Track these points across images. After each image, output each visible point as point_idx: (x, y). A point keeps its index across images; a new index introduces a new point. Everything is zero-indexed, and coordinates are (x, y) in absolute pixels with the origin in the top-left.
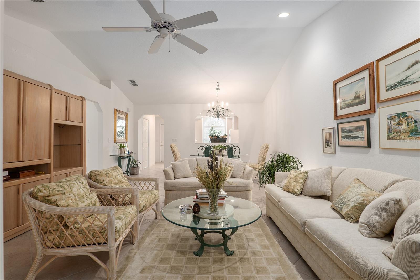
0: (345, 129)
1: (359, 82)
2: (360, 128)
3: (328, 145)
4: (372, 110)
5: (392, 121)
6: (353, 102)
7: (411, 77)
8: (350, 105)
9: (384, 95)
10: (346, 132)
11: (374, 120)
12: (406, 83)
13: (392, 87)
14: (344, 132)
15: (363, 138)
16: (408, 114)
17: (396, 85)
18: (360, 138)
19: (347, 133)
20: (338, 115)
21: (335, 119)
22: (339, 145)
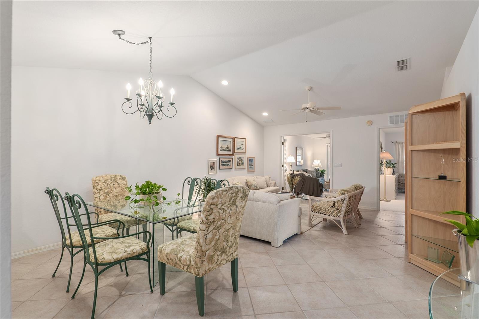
1: (229, 142)
2: (230, 161)
3: (212, 170)
4: (233, 155)
5: (238, 160)
6: (226, 149)
8: (224, 150)
9: (236, 151)
12: (241, 149)
13: (238, 149)
14: (222, 162)
16: (242, 158)
18: (229, 165)
19: (224, 163)
20: (219, 153)
21: (217, 155)
22: (219, 169)
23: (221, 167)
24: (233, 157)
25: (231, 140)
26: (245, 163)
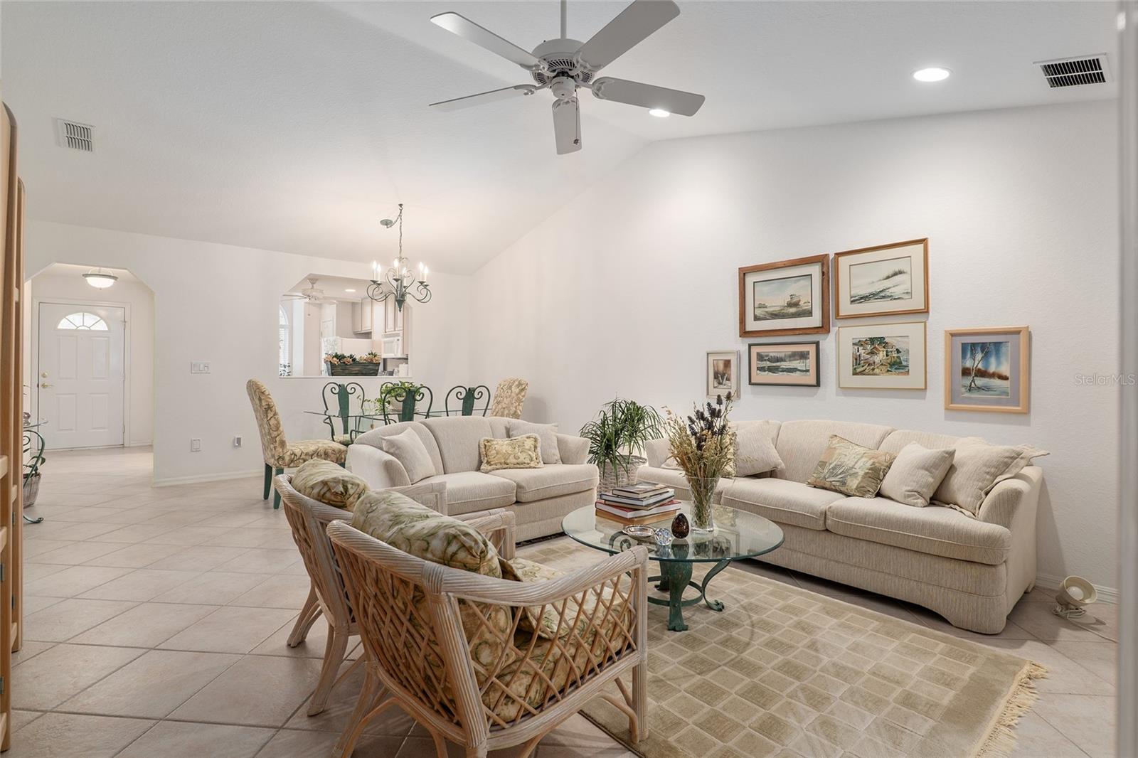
0: (767, 356)
1: (799, 280)
2: (803, 356)
3: (720, 383)
4: (824, 328)
5: (860, 348)
6: (785, 311)
7: (890, 290)
8: (775, 316)
9: (846, 308)
10: (769, 360)
11: (828, 343)
12: (884, 297)
13: (861, 298)
14: (765, 360)
15: (808, 371)
16: (886, 340)
17: (867, 297)
18: (799, 370)
19: (771, 362)
20: (747, 330)
21: (739, 336)
22: (750, 383)
23: (760, 377)
24: (827, 338)
25: (814, 270)
26: (914, 363)
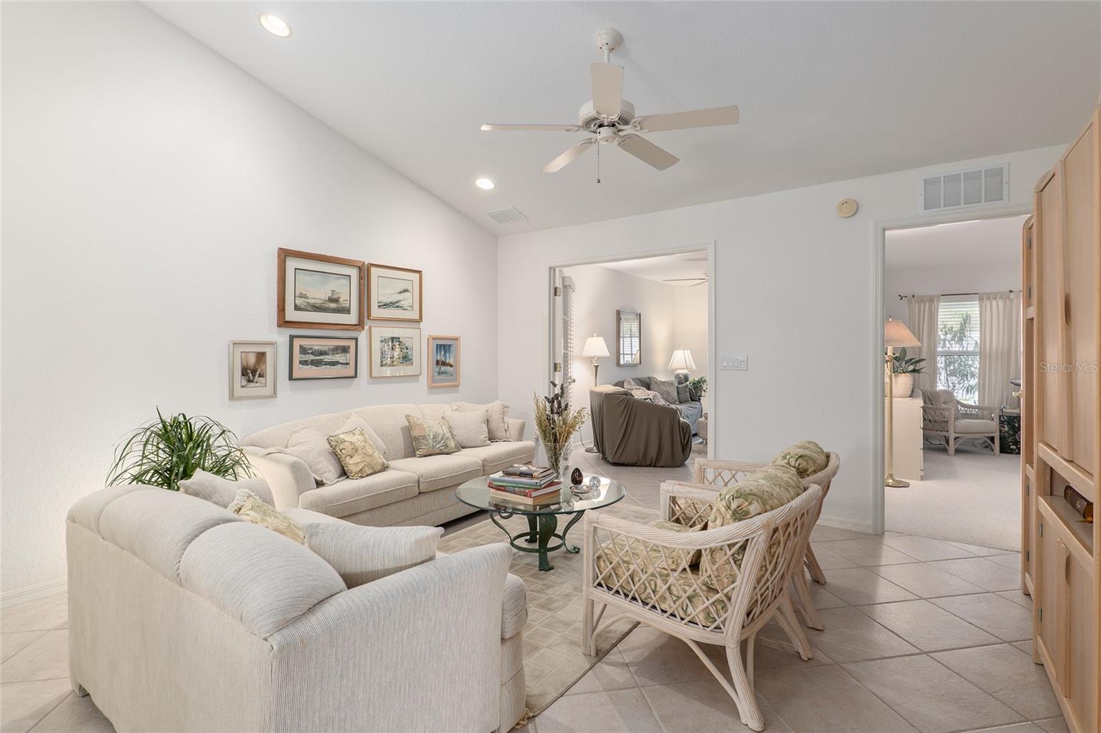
0: (311, 349)
1: (339, 278)
2: (345, 350)
4: (360, 325)
5: (386, 345)
6: (327, 306)
7: (402, 302)
8: (317, 308)
9: (376, 312)
10: (312, 353)
11: (363, 340)
12: (398, 307)
13: (385, 305)
14: (308, 353)
15: (348, 364)
16: (401, 340)
17: (388, 304)
18: (341, 363)
19: (315, 355)
20: (287, 319)
21: (279, 326)
22: (291, 378)
23: (299, 371)
24: (363, 337)
25: (354, 273)
26: (415, 358)
